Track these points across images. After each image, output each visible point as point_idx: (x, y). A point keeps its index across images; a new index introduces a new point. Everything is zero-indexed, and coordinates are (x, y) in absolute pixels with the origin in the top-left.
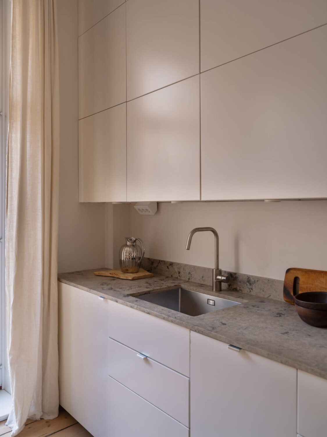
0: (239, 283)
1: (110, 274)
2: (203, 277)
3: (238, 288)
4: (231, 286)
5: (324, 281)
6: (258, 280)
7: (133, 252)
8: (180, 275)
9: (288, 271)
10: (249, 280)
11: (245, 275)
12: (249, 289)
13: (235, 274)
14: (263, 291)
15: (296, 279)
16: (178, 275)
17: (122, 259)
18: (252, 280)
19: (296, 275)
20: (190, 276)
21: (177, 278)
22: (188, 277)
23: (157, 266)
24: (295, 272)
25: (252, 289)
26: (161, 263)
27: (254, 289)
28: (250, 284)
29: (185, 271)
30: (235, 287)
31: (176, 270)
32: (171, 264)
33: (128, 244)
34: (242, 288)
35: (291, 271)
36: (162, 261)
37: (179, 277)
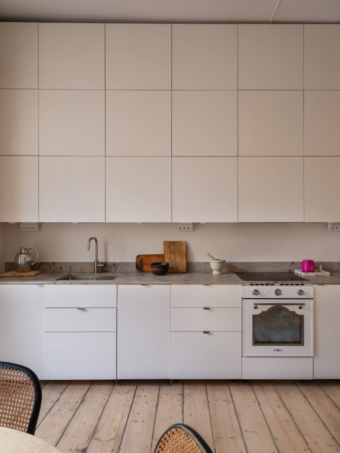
0: (108, 267)
1: (12, 274)
2: (81, 268)
3: (108, 270)
4: (103, 270)
5: (155, 259)
6: (120, 263)
7: (28, 257)
8: (62, 270)
9: (138, 256)
10: (115, 264)
11: (112, 262)
12: (115, 269)
13: (106, 262)
14: (123, 269)
15: (142, 259)
16: (60, 270)
17: (19, 263)
18: (117, 264)
19: (142, 258)
20: (71, 269)
21: (59, 272)
22: (69, 270)
23: (39, 267)
24: (141, 257)
25: (117, 269)
26: (42, 264)
27: (118, 269)
28: (116, 267)
29: (67, 266)
30: (106, 270)
31: (58, 267)
32: (54, 264)
33: (23, 252)
34: (110, 270)
35: (140, 257)
36: (44, 263)
37: (61, 271)
